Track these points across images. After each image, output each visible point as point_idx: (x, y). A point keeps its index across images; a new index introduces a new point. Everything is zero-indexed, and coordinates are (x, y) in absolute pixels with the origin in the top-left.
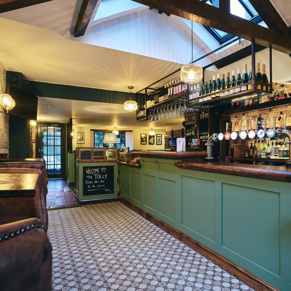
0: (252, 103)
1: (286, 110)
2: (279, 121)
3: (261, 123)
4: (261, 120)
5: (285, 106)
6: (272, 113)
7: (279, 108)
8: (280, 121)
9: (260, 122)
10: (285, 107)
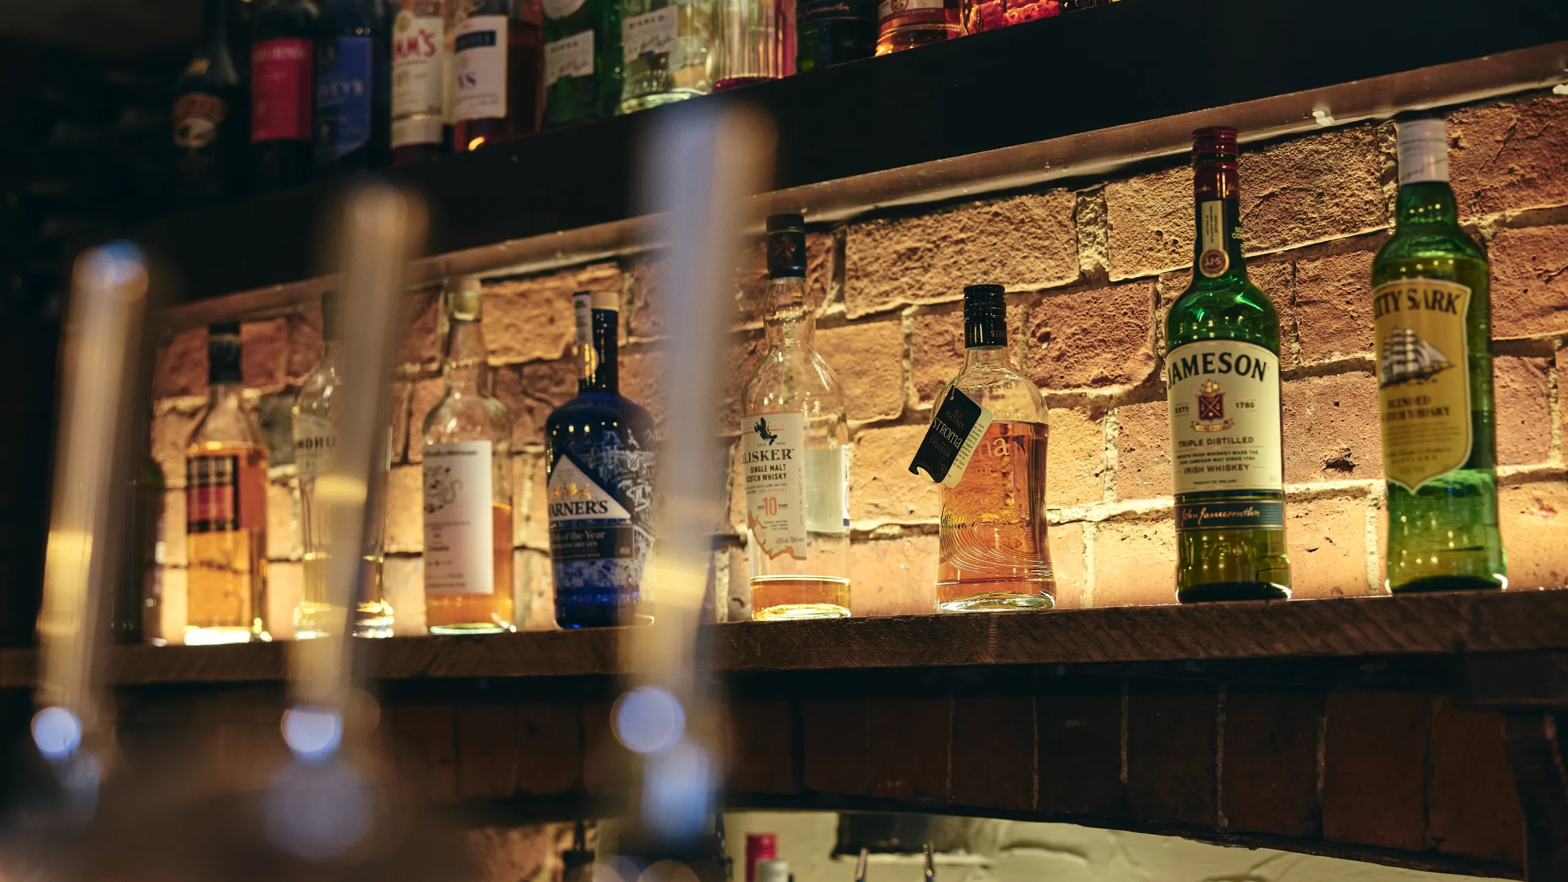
0: (499, 110)
1: (1089, 259)
2: (938, 475)
3: (616, 511)
4: (613, 454)
5: (1073, 184)
6: (840, 320)
7: (950, 225)
8: (956, 473)
9: (594, 493)
10: (1068, 200)
